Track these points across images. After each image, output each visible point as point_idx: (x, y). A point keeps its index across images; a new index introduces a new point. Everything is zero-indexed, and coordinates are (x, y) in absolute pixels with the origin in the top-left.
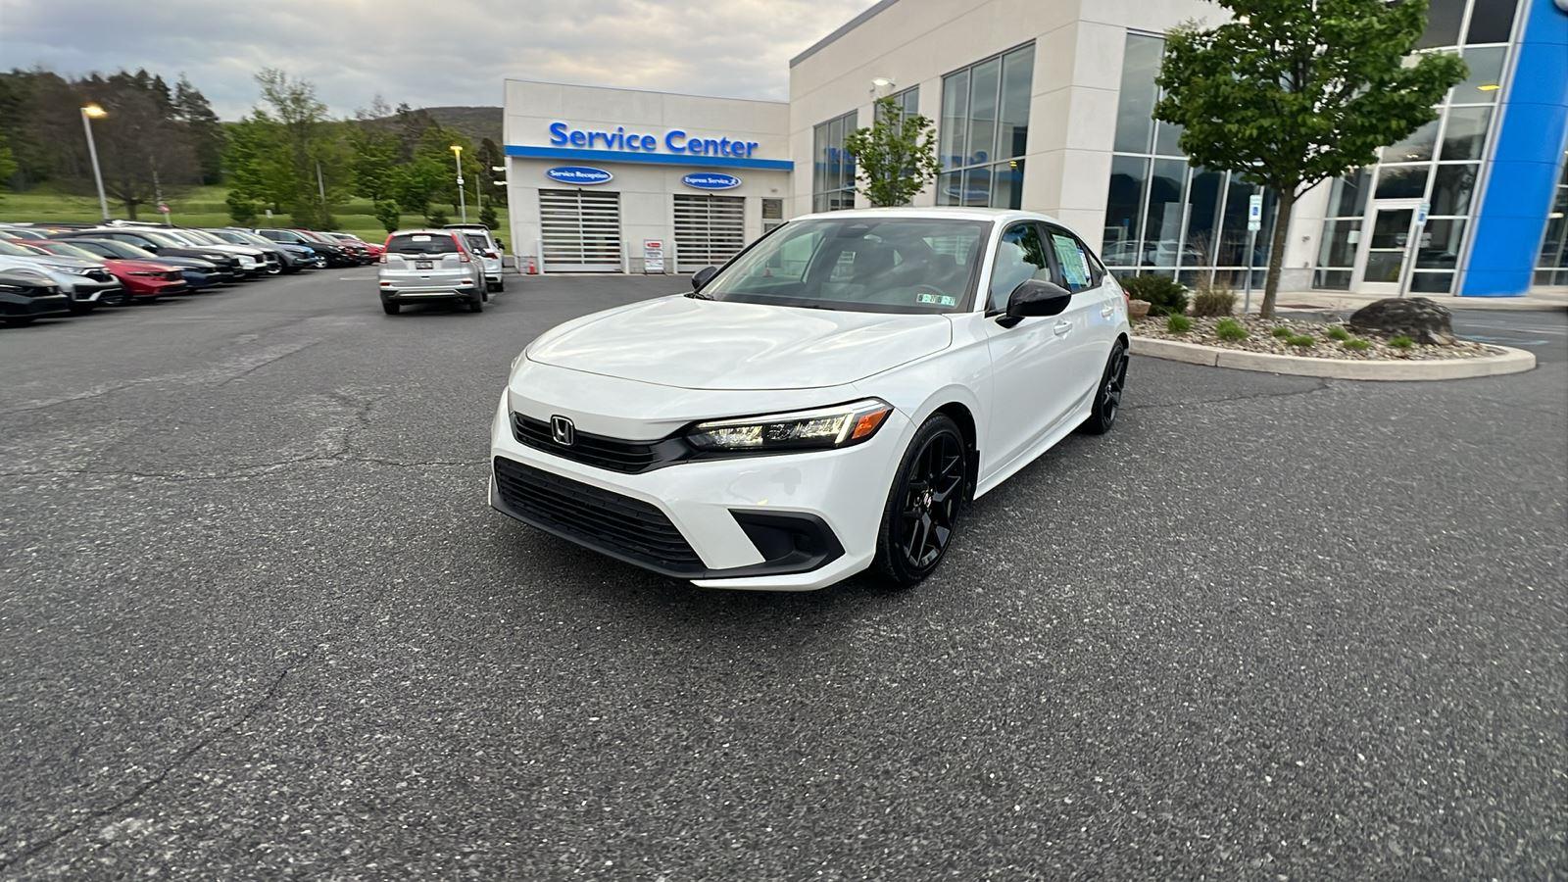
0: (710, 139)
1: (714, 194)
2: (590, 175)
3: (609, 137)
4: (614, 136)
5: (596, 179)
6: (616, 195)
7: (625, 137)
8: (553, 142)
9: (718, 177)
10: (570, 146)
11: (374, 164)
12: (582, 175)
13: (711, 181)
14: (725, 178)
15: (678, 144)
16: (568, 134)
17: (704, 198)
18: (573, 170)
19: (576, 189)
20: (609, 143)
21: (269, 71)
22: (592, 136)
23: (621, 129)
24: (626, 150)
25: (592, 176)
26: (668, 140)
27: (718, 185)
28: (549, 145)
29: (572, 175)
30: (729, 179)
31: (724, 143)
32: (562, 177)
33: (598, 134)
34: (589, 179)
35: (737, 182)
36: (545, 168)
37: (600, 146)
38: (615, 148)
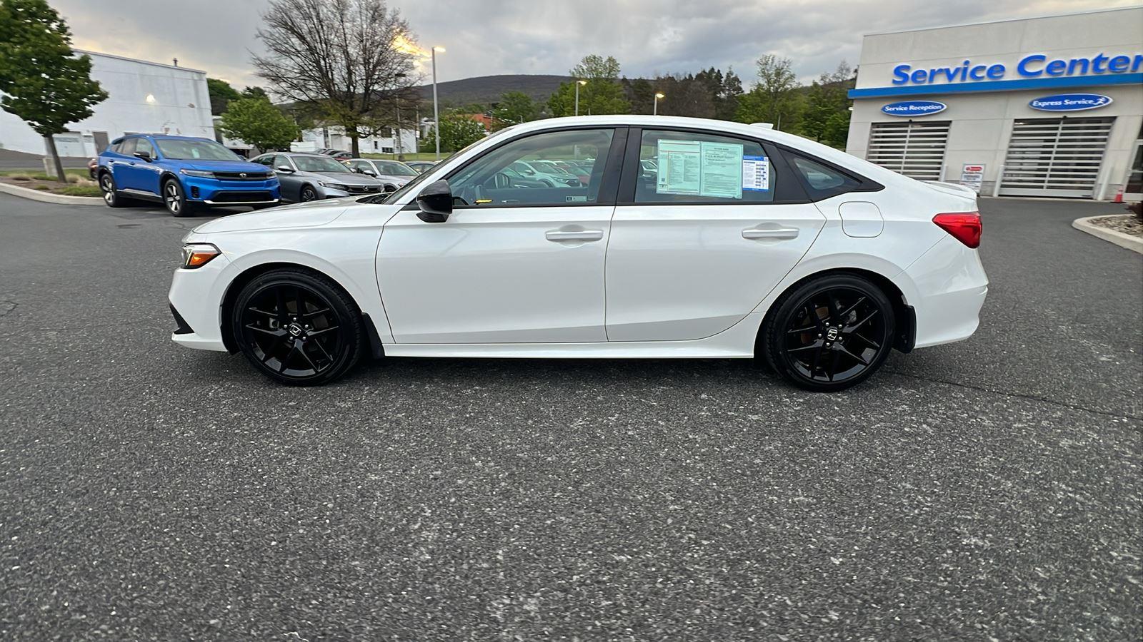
0: (1077, 58)
1: (1069, 116)
2: (922, 108)
3: (952, 72)
4: (957, 70)
5: (928, 111)
6: (948, 123)
7: (970, 69)
8: (894, 82)
9: (1080, 98)
10: (910, 84)
11: (823, 113)
12: (915, 108)
13: (1067, 102)
14: (1088, 98)
15: (1031, 69)
16: (910, 74)
17: (1057, 121)
18: (908, 105)
19: (907, 120)
20: (951, 77)
21: (766, 58)
22: (933, 73)
23: (967, 63)
24: (969, 80)
25: (925, 108)
26: (1021, 69)
27: (1077, 106)
28: (890, 85)
29: (905, 109)
30: (1096, 99)
31: (1100, 59)
32: (895, 112)
33: (940, 70)
34: (923, 111)
35: (1107, 100)
36: (879, 106)
37: (941, 80)
38: (957, 81)
